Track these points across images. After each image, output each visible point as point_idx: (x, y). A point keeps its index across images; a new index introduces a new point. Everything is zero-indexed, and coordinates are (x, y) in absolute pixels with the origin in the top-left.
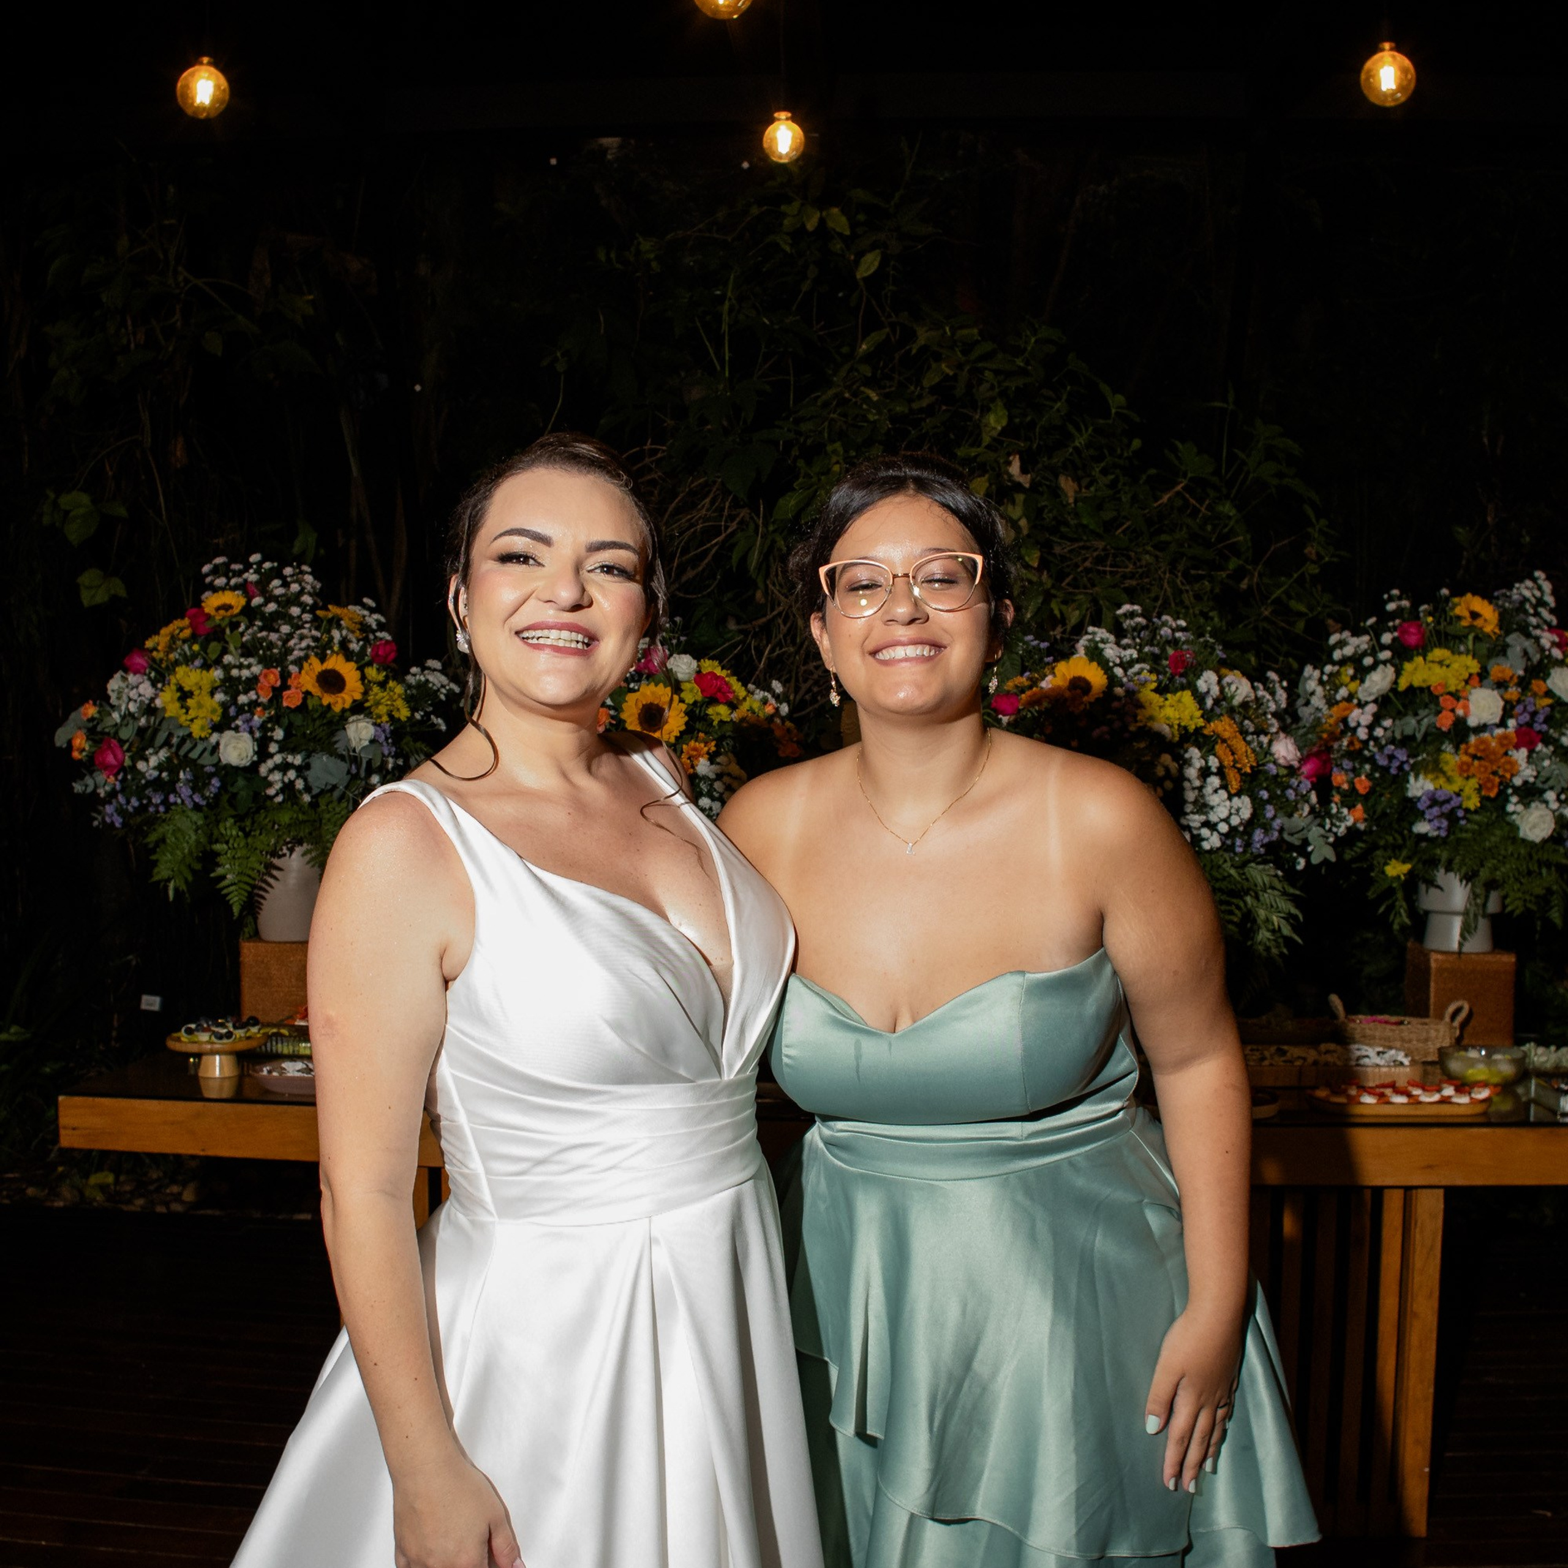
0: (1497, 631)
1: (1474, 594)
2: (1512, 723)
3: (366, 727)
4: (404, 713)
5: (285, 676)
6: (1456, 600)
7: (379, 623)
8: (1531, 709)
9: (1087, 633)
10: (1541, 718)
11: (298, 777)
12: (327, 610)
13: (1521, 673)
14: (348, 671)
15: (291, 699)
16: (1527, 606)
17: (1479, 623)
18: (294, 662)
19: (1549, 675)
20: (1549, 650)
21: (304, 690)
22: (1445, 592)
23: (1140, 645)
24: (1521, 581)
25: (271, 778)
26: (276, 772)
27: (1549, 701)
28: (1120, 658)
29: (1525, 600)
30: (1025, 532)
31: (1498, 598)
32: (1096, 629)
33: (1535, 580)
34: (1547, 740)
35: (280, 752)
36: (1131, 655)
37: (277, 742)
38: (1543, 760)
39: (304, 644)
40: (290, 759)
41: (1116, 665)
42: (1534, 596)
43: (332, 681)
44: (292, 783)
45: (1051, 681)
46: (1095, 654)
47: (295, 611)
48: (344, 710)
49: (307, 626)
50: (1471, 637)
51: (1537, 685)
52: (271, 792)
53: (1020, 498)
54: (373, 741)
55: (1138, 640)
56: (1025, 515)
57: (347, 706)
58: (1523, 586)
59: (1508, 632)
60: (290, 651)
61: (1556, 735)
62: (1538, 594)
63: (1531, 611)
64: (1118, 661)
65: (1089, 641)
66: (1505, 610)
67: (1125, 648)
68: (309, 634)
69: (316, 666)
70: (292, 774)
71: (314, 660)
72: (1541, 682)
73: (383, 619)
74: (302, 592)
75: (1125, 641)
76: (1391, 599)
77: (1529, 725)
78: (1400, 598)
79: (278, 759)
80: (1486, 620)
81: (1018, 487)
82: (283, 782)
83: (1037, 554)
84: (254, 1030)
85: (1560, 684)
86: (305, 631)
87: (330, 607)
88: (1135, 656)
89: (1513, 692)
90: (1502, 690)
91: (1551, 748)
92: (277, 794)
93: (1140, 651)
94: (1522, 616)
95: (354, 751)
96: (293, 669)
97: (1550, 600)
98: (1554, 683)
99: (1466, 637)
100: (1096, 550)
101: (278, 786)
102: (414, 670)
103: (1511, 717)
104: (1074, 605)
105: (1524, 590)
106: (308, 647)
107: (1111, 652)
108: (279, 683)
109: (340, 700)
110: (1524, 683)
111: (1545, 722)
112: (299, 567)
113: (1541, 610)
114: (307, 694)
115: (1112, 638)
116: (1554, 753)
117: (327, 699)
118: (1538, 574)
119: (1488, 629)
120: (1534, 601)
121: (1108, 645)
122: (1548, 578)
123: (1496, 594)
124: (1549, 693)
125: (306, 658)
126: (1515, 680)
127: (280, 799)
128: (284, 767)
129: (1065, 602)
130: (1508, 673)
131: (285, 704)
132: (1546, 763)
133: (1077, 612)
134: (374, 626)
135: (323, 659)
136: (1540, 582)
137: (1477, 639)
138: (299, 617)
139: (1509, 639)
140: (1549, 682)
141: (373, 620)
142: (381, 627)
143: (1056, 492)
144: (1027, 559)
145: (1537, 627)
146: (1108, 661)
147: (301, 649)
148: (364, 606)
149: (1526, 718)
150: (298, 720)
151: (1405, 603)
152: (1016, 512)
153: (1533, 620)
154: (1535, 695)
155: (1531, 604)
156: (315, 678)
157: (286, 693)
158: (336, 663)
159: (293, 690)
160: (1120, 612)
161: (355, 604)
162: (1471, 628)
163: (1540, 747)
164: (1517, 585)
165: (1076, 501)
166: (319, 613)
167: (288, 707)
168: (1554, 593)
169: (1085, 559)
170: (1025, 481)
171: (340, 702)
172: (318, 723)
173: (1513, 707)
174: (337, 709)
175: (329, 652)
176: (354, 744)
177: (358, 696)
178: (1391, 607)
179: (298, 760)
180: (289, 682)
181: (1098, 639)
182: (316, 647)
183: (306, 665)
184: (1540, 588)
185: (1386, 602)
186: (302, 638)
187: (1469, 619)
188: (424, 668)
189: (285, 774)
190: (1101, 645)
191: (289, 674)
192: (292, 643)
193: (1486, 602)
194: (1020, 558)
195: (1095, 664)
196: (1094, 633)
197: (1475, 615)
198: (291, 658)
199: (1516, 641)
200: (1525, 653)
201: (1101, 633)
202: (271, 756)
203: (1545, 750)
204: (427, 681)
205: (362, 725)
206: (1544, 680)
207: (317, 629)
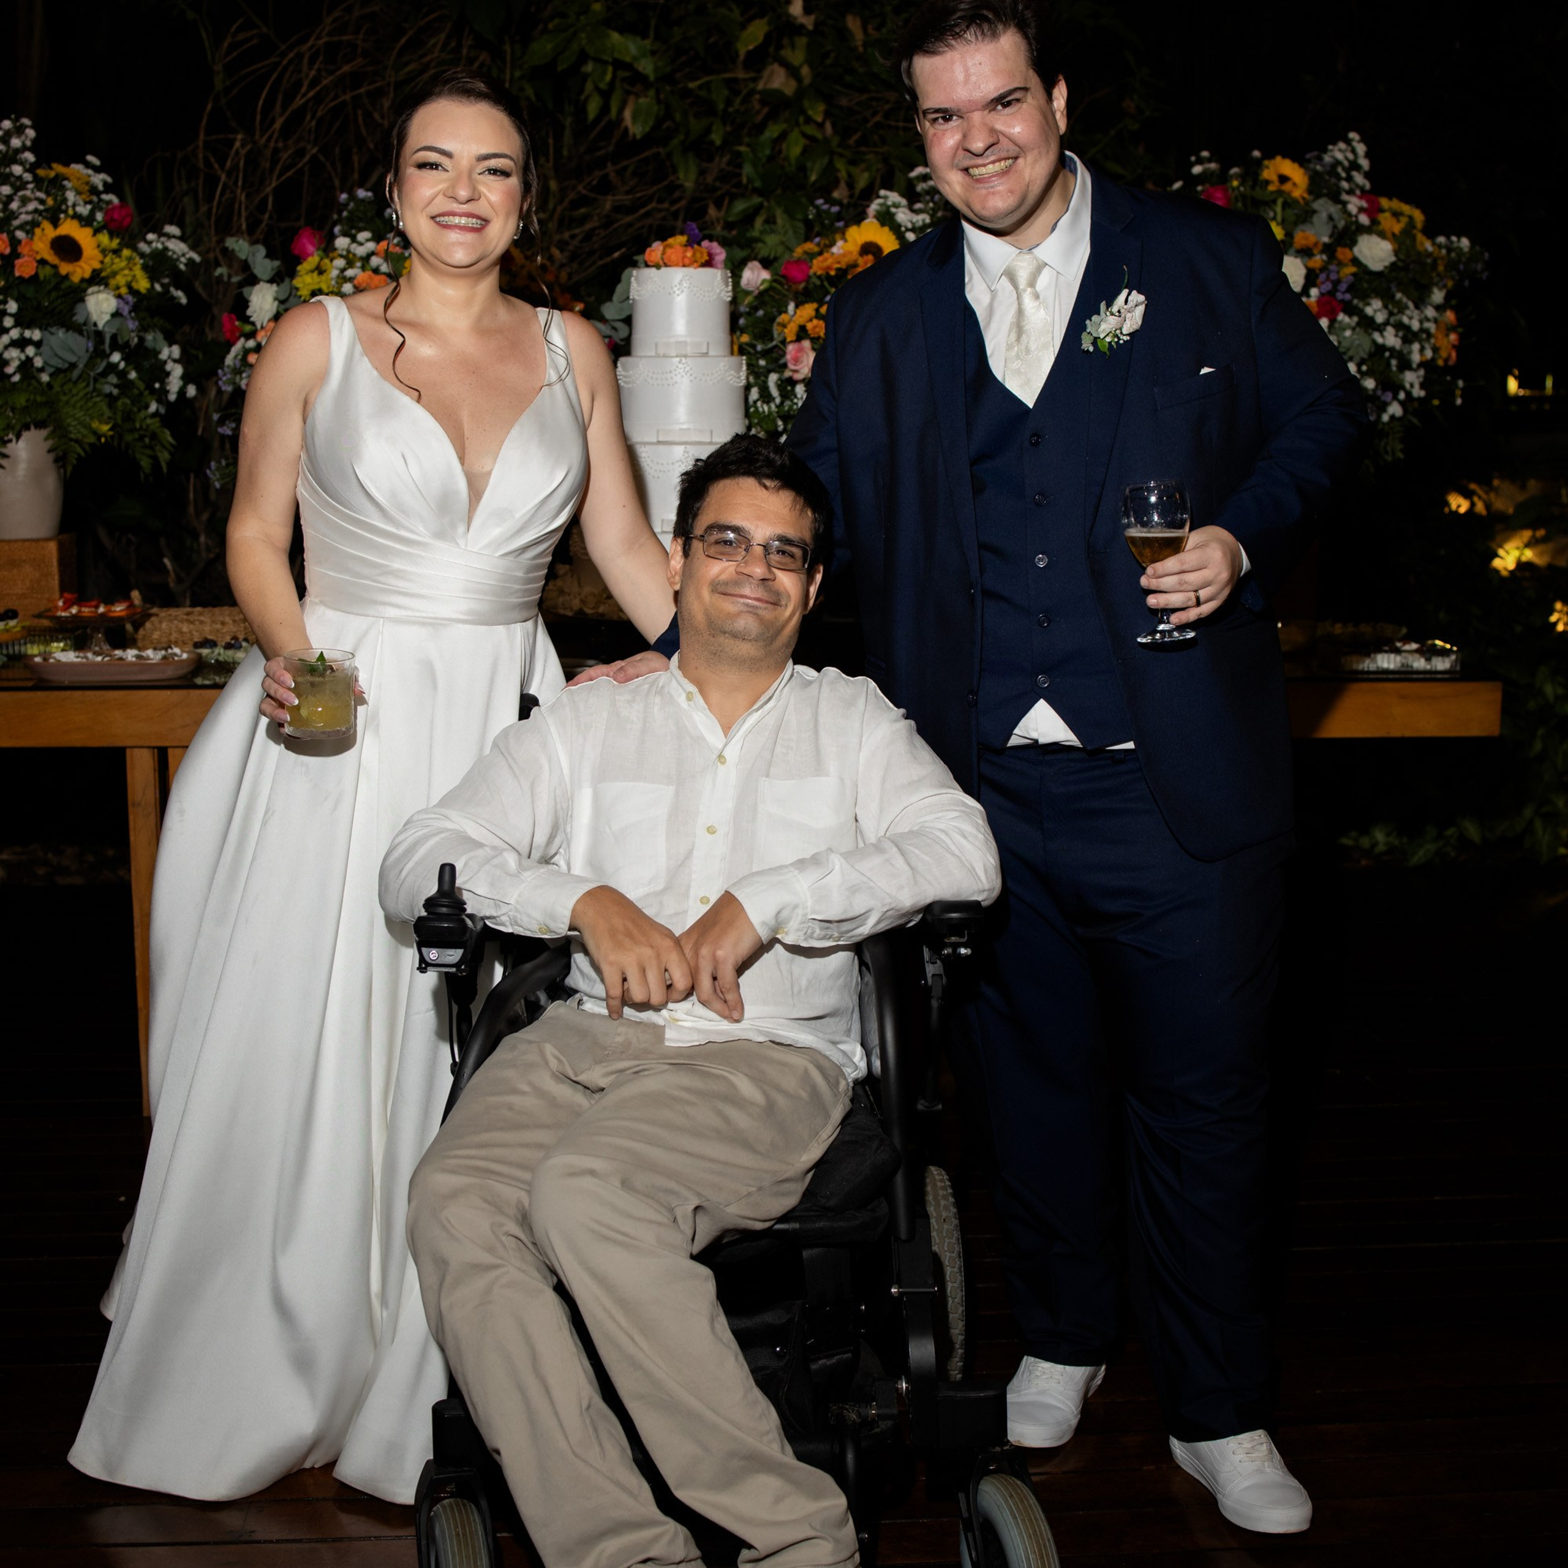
0: (1306, 195)
1: (1284, 157)
2: (1314, 292)
3: (107, 300)
4: (143, 284)
5: (15, 243)
6: (1266, 162)
7: (105, 184)
8: (1333, 277)
9: (878, 197)
10: (1343, 287)
11: (36, 354)
12: (51, 168)
13: (1326, 239)
14: (83, 236)
15: (24, 268)
16: (1340, 170)
17: (1287, 187)
18: (21, 227)
19: (1354, 243)
20: (1356, 216)
21: (38, 257)
22: (1256, 154)
23: (933, 209)
24: (1334, 143)
25: (6, 355)
26: (11, 349)
27: (1353, 269)
28: (911, 222)
29: (1338, 163)
30: (807, 81)
31: (1309, 161)
32: (888, 193)
33: (1348, 142)
34: (1350, 310)
35: (15, 326)
36: (924, 220)
37: (11, 315)
38: (1344, 330)
39: (31, 206)
40: (27, 334)
41: (908, 230)
42: (1346, 158)
43: (68, 249)
44: (29, 360)
45: (842, 248)
46: (886, 218)
47: (17, 170)
48: (83, 280)
49: (31, 186)
50: (1280, 201)
51: (1342, 253)
52: (10, 370)
53: (802, 41)
54: (116, 315)
55: (931, 205)
56: (809, 62)
57: (87, 275)
58: (1336, 148)
59: (1318, 196)
60: (13, 215)
61: (1361, 305)
62: (1351, 156)
63: (1343, 175)
64: (910, 226)
65: (881, 205)
66: (1316, 173)
67: (917, 212)
68: (32, 196)
69: (48, 232)
70: (30, 351)
71: (47, 225)
72: (1347, 250)
73: (109, 180)
74: (24, 148)
75: (918, 206)
76: (1200, 161)
77: (1331, 293)
78: (1209, 160)
79: (15, 334)
80: (1295, 184)
81: (800, 29)
82: (20, 360)
83: (821, 107)
84: (12, 623)
85: (1366, 251)
86: (28, 193)
87: (54, 165)
88: (928, 220)
89: (1319, 260)
90: (1306, 259)
91: (1356, 319)
92: (14, 374)
93: (932, 216)
94: (1333, 180)
95: (95, 325)
96: (20, 234)
97: (1365, 163)
98: (1360, 252)
99: (1274, 202)
100: (887, 102)
101: (15, 364)
102: (151, 236)
103: (1315, 285)
104: (863, 166)
105: (1338, 152)
106: (36, 211)
107: (903, 216)
108: (8, 251)
109: (79, 270)
110: (1329, 250)
111: (1348, 291)
112: (17, 120)
113: (1355, 174)
114: (43, 262)
115: (904, 202)
116: (1358, 324)
117: (65, 268)
118: (1353, 135)
119: (1297, 194)
120: (1346, 164)
121: (900, 210)
122: (1363, 140)
123: (1308, 156)
124: (1355, 261)
125: (35, 224)
126: (1320, 247)
127: (16, 378)
128: (21, 343)
129: (853, 162)
130: (1312, 240)
131: (17, 274)
132: (1348, 333)
133: (866, 175)
134: (101, 188)
135: (55, 223)
136: (1355, 144)
137: (1286, 205)
138: (20, 178)
139: (1317, 205)
140: (1356, 250)
141: (99, 180)
142: (108, 188)
143: (844, 34)
144: (810, 113)
145: (1350, 192)
146: (900, 226)
147: (27, 213)
148: (88, 165)
149: (1328, 286)
150: (30, 292)
151: (1213, 166)
152: (797, 56)
153: (1345, 185)
154: (1340, 264)
155: (1344, 169)
156: (49, 245)
157: (18, 262)
158: (69, 228)
159: (26, 258)
160: (913, 174)
161: (77, 162)
162: (1280, 192)
163: (1341, 317)
164: (1330, 147)
165: (866, 45)
166: (41, 172)
167: (20, 277)
168: (1367, 155)
169: (875, 114)
170: (808, 22)
171: (79, 271)
172: (54, 295)
173: (1317, 276)
174: (76, 279)
175: (62, 216)
176: (94, 317)
177: (97, 266)
178: (1197, 170)
179: (36, 335)
180: (20, 249)
181: (889, 203)
182: (46, 210)
183: (38, 231)
184: (1354, 151)
185: (1193, 165)
186: (25, 201)
187: (1277, 183)
188: (161, 234)
189: (23, 351)
190: (893, 210)
191: (19, 242)
192: (14, 206)
193: (1296, 166)
194: (803, 112)
195: (886, 229)
196: (886, 198)
197: (1283, 179)
198: (16, 223)
199: (1324, 207)
200: (1331, 218)
201: (894, 197)
202: (7, 331)
203: (1347, 319)
204: (166, 249)
205: (102, 296)
206: (1351, 249)
207: (40, 190)
